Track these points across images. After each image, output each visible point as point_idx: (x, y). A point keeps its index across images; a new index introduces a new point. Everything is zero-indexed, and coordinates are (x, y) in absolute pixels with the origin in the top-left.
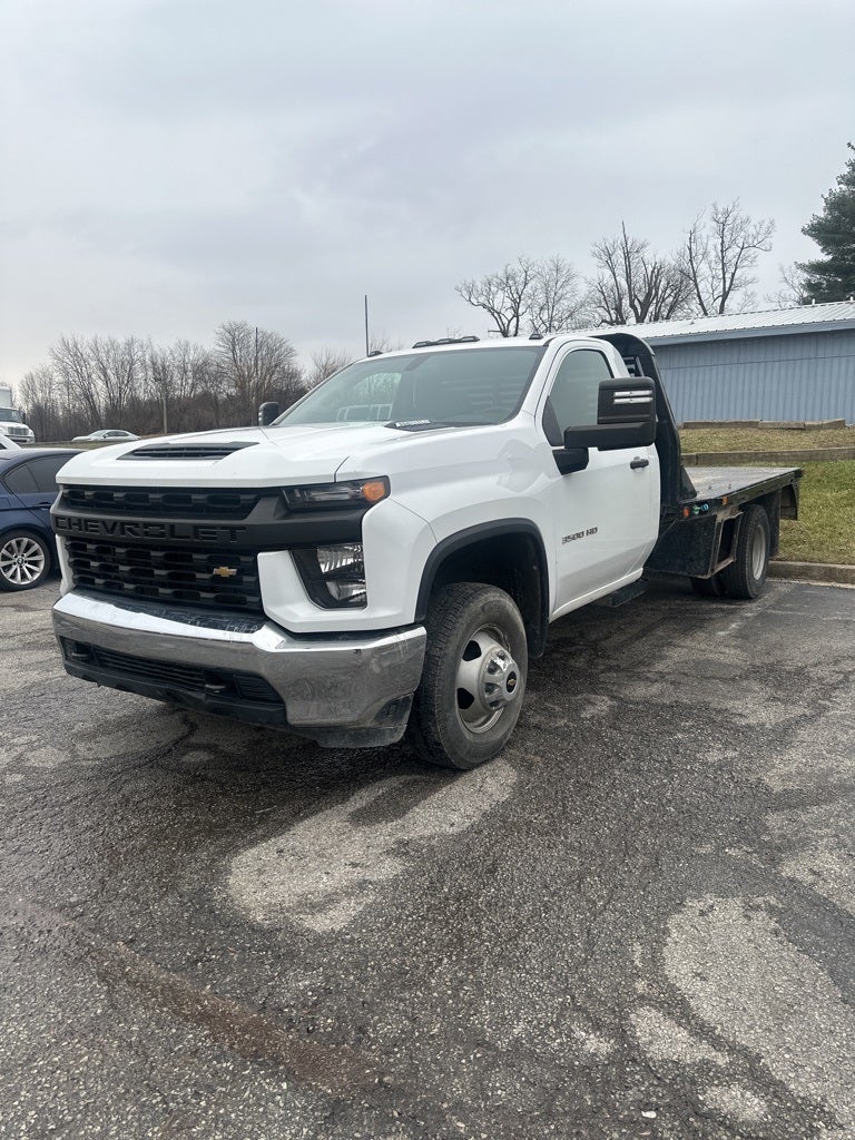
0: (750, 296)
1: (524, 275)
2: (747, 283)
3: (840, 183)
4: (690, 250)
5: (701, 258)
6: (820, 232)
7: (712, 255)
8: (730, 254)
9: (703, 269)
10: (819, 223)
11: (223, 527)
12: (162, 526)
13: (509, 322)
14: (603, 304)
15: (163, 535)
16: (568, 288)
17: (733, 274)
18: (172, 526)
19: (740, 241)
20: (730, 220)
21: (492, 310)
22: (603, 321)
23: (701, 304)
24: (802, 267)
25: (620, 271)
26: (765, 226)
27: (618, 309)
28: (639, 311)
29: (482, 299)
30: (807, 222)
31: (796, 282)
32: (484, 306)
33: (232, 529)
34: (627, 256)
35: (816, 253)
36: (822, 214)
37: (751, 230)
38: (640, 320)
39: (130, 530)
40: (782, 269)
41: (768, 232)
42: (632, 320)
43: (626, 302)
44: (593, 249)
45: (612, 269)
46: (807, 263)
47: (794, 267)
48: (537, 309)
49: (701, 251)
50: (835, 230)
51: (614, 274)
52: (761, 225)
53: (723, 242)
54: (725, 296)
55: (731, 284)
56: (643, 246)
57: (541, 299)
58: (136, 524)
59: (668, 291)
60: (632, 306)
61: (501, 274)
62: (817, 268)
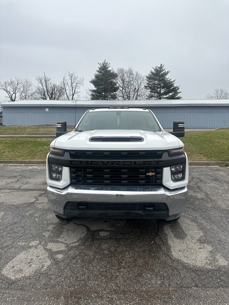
0: (79, 96)
1: (17, 82)
2: (79, 92)
3: (97, 72)
4: (64, 82)
5: (66, 84)
6: (93, 82)
7: (69, 84)
8: (74, 84)
9: (67, 88)
10: (93, 80)
11: (154, 161)
12: (131, 162)
13: (12, 95)
14: (40, 93)
15: (131, 165)
16: (30, 88)
17: (75, 90)
18: (135, 162)
19: (76, 82)
20: (73, 76)
21: (7, 91)
22: (40, 98)
23: (67, 96)
24: (90, 90)
25: (44, 85)
26: (82, 79)
27: (44, 95)
28: (50, 96)
29: (3, 87)
30: (91, 80)
31: (89, 94)
32: (4, 90)
33: (158, 162)
34: (46, 81)
35: (93, 87)
36: (94, 78)
37: (79, 80)
38: (50, 99)
39: (115, 164)
40: (86, 90)
41: (82, 81)
42: (48, 98)
43: (46, 93)
44: (36, 78)
45: (42, 84)
46: (92, 89)
47: (89, 90)
48: (21, 92)
49: (67, 83)
50: (97, 83)
51: (42, 85)
52: (81, 78)
53: (72, 82)
54: (73, 95)
55: (75, 92)
56: (50, 79)
57: (22, 89)
58: (119, 162)
59: (57, 92)
60: (48, 94)
61: (9, 81)
62: (94, 91)
